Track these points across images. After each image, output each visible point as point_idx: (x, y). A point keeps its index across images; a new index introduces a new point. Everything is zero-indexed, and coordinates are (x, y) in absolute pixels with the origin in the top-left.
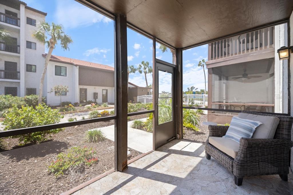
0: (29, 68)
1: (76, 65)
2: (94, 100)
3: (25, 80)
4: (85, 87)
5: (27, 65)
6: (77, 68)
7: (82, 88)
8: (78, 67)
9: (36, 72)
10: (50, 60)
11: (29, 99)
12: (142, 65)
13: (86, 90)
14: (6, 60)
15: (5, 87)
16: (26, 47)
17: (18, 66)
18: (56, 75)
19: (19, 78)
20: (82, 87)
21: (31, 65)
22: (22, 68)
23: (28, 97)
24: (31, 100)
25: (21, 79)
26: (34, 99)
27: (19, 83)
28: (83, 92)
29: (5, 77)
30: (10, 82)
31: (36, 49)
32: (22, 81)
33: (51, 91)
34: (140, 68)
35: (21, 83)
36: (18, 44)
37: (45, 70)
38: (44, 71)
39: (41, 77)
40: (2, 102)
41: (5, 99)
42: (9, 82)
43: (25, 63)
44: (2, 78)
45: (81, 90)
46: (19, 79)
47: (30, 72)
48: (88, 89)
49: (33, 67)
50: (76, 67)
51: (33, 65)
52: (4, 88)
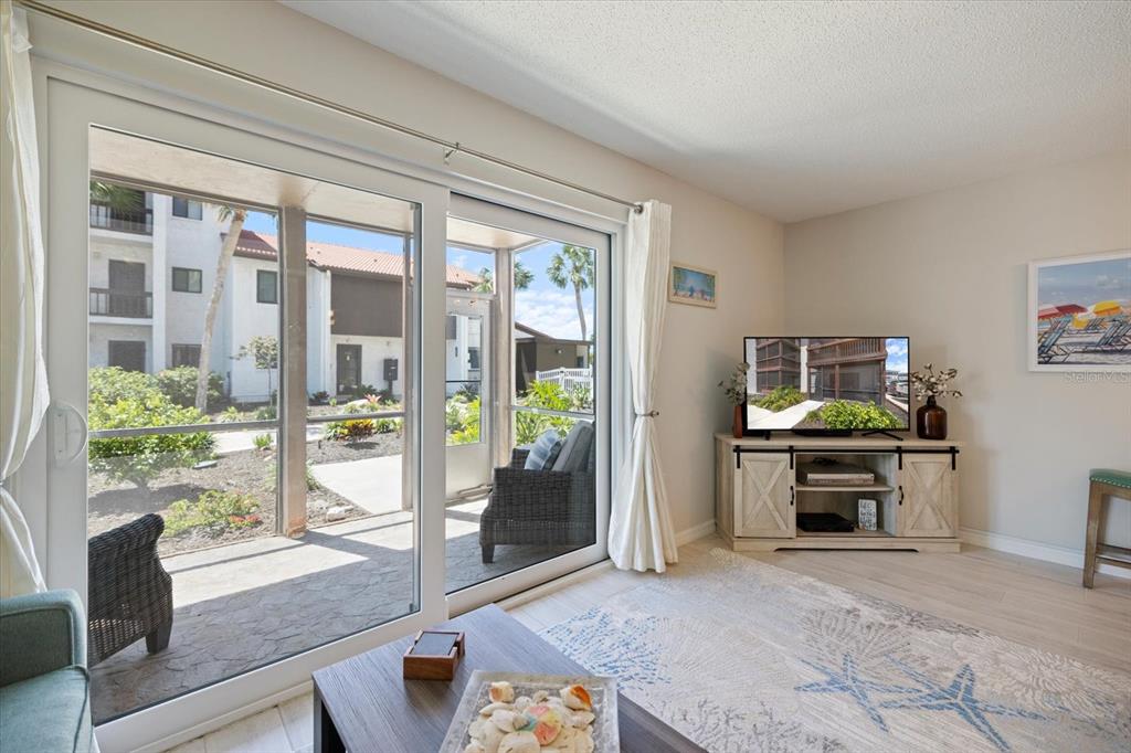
0: (182, 279)
1: (323, 269)
2: (387, 383)
3: (167, 319)
4: (354, 340)
5: (175, 270)
6: (326, 277)
7: (345, 343)
8: (329, 273)
9: (200, 292)
10: (237, 254)
11: (173, 381)
12: (565, 258)
13: (357, 350)
14: (112, 258)
15: (110, 342)
16: (171, 211)
17: (147, 273)
18: (259, 301)
19: (149, 314)
20: (343, 339)
21: (187, 271)
22: (158, 282)
23: (170, 373)
24: (179, 382)
25: (155, 316)
26: (188, 380)
27: (150, 327)
28: (348, 358)
29: (111, 313)
30: (123, 327)
31: (201, 219)
32: (158, 321)
33: (241, 355)
34: (558, 269)
35: (154, 330)
36: (147, 207)
37: (219, 289)
38: (216, 294)
39: (207, 313)
40: (95, 388)
41: (104, 378)
42: (122, 325)
43: (167, 263)
44: (102, 315)
45: (341, 349)
46: (151, 317)
47: (183, 294)
48: (363, 348)
49: (194, 277)
50: (323, 274)
51: (194, 270)
52: (106, 343)
